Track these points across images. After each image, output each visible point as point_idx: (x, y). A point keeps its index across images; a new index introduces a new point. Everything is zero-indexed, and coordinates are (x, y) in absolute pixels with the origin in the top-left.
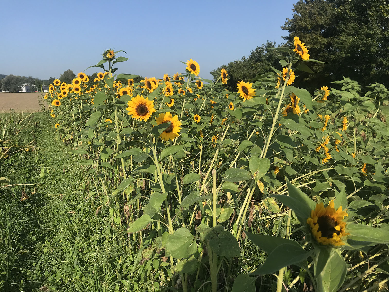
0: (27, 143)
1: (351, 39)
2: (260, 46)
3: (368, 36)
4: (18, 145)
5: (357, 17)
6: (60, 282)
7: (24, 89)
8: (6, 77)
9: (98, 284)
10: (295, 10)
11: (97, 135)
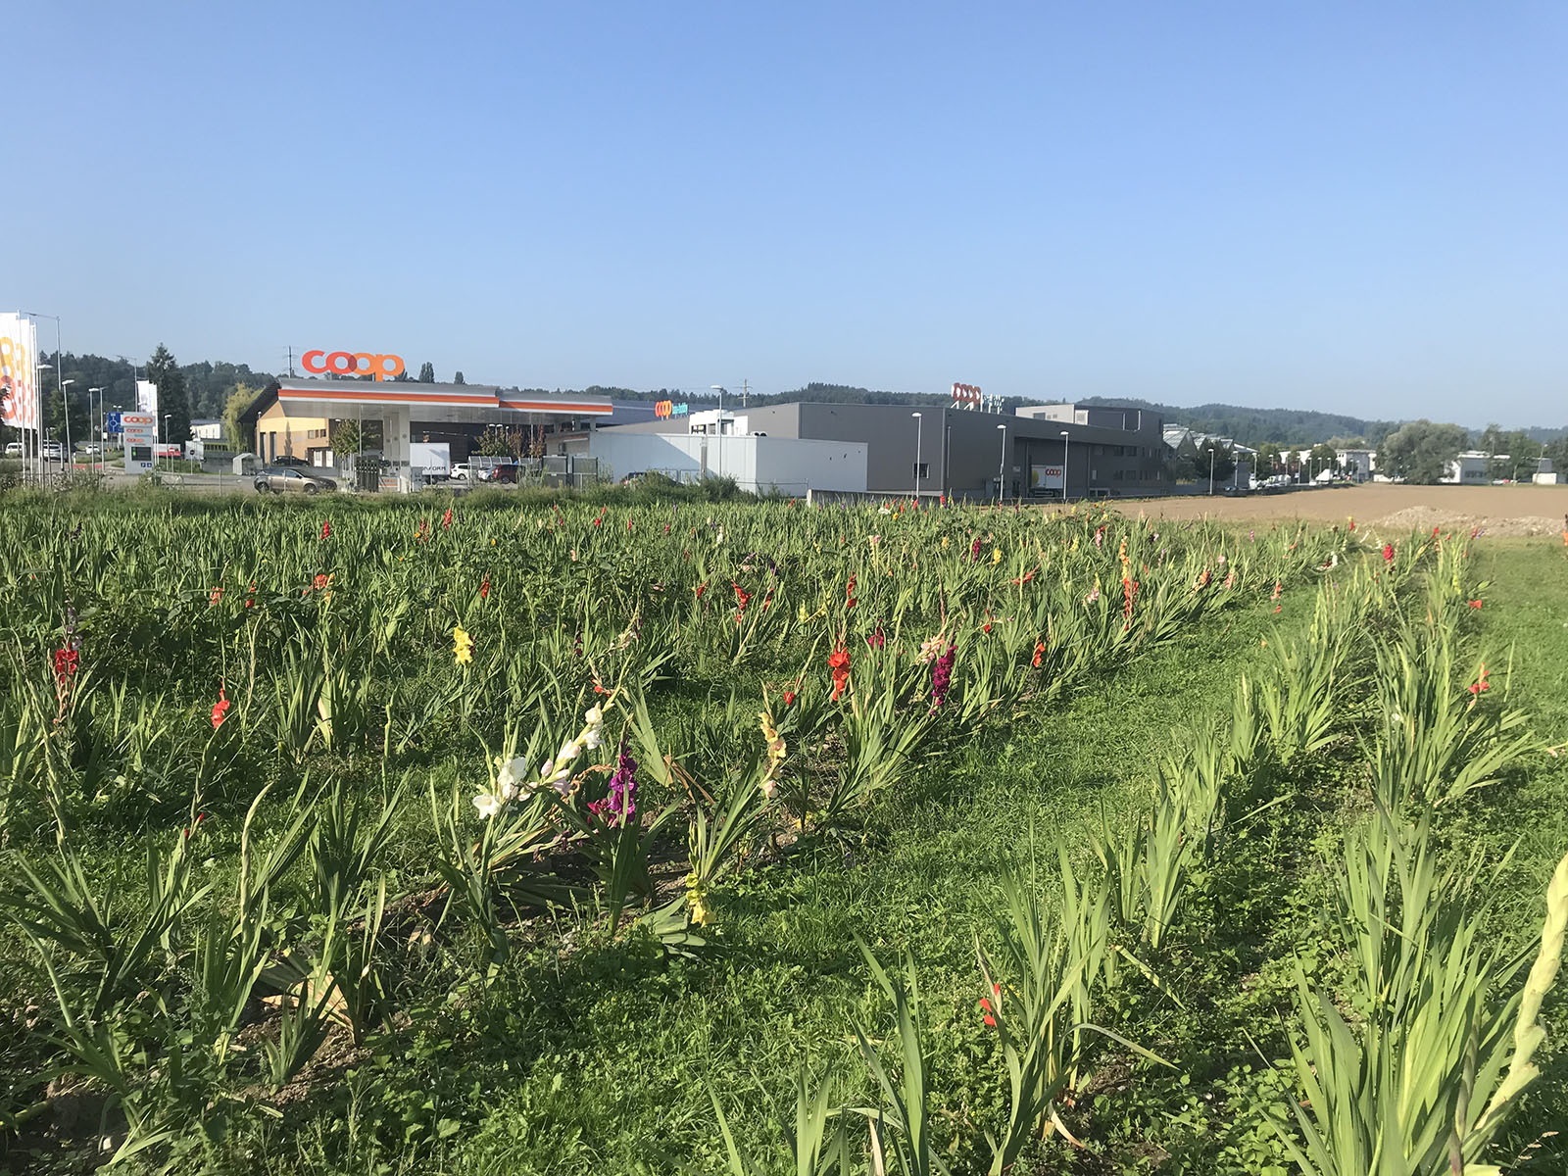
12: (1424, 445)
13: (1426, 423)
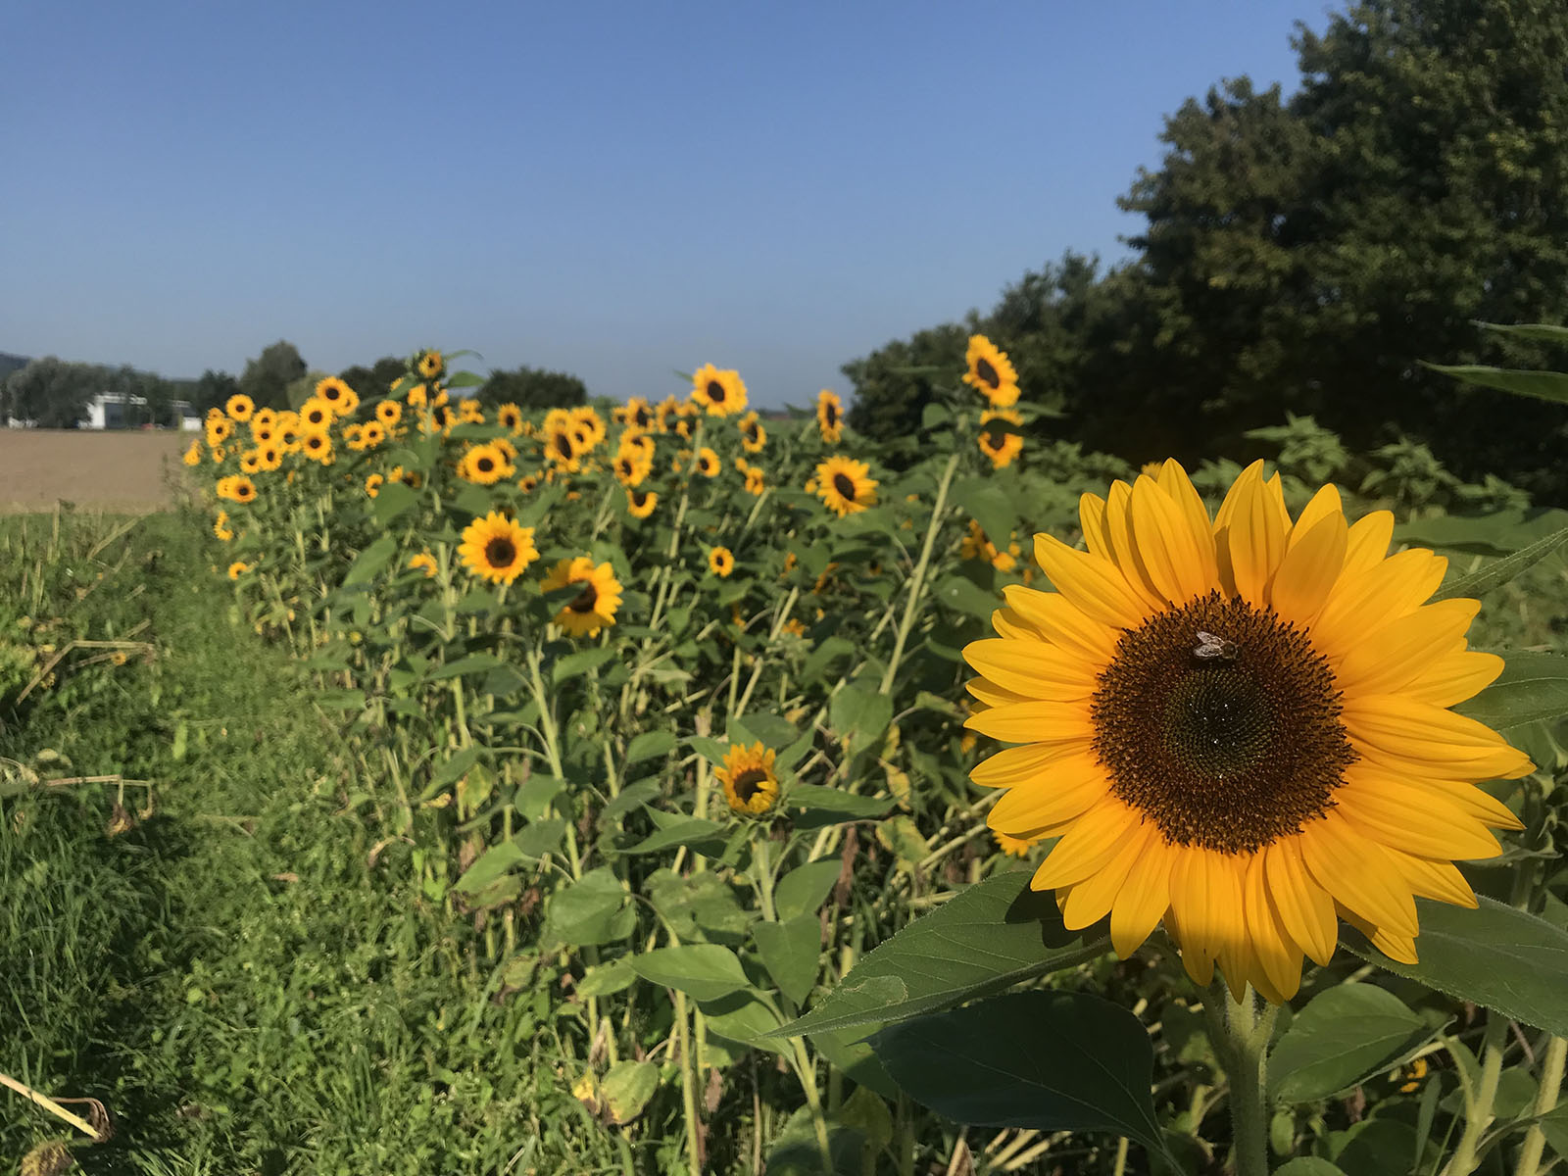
0: (117, 633)
1: (1377, 258)
2: (1038, 269)
3: (1442, 245)
4: (87, 638)
5: (1402, 172)
6: (244, 1089)
7: (98, 416)
8: (29, 367)
9: (366, 1089)
10: (1168, 138)
11: (383, 611)
12: (54, 385)
13: (55, 360)
